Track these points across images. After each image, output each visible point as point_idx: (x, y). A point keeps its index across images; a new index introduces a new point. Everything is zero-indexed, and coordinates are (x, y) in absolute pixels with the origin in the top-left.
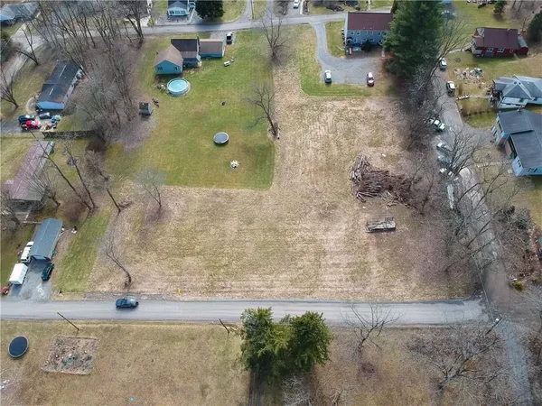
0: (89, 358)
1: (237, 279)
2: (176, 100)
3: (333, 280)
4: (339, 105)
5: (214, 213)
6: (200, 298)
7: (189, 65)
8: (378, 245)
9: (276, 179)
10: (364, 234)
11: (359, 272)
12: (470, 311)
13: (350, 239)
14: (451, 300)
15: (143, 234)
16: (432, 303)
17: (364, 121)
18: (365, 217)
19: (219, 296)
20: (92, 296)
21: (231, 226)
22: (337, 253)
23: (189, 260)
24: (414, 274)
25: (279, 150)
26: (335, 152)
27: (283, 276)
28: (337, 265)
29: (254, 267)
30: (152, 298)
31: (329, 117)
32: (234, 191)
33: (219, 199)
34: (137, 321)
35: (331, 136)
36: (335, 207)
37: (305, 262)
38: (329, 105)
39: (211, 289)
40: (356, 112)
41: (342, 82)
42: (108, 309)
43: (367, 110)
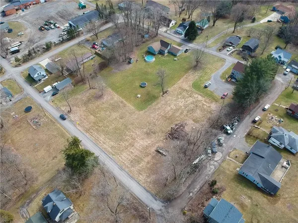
0: (40, 125)
1: (98, 133)
2: (145, 63)
3: (125, 156)
4: (200, 98)
6: (82, 131)
7: (161, 53)
8: (153, 157)
9: (146, 110)
10: (153, 149)
11: (136, 161)
12: (156, 205)
13: (147, 147)
14: (155, 196)
15: (89, 100)
16: (148, 191)
17: (203, 110)
18: (161, 144)
19: (87, 135)
20: (58, 109)
21: (115, 115)
22: (137, 149)
23: (92, 117)
24: (153, 177)
25: (159, 101)
26: (178, 114)
27: (112, 143)
28: (132, 153)
29: (107, 133)
30: (71, 121)
31: (191, 100)
32: (128, 104)
33: (121, 104)
34: (60, 124)
35: (183, 107)
36: (154, 133)
37: (123, 144)
38: (196, 96)
39: (87, 131)
40: (203, 105)
41: (212, 90)
42: (57, 115)
43: (209, 107)
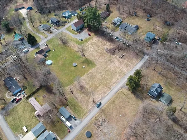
0: (104, 120)
1: (111, 83)
2: (52, 65)
3: (124, 69)
4: (89, 43)
5: (92, 77)
6: (109, 91)
7: (46, 56)
8: (124, 59)
9: (95, 63)
10: (121, 60)
11: (127, 65)
12: (146, 57)
13: (120, 62)
14: (143, 58)
15: (84, 93)
16: (141, 60)
17: (97, 43)
18: (118, 57)
19: (112, 88)
20: (90, 111)
21: (98, 76)
22: (121, 65)
23: (99, 88)
24: (134, 59)
25: (89, 58)
26: (100, 51)
27: (118, 76)
28: (123, 67)
29: (111, 79)
30: (101, 100)
31: (90, 46)
32: (90, 71)
33: (90, 75)
34: (104, 105)
35: (95, 49)
36: (111, 59)
37: (118, 71)
38: (87, 44)
39: (109, 89)
40: (94, 42)
41: (84, 39)
42: (96, 110)
43: (95, 40)
